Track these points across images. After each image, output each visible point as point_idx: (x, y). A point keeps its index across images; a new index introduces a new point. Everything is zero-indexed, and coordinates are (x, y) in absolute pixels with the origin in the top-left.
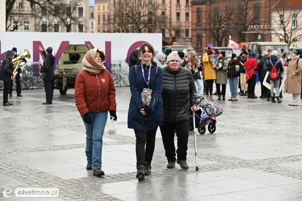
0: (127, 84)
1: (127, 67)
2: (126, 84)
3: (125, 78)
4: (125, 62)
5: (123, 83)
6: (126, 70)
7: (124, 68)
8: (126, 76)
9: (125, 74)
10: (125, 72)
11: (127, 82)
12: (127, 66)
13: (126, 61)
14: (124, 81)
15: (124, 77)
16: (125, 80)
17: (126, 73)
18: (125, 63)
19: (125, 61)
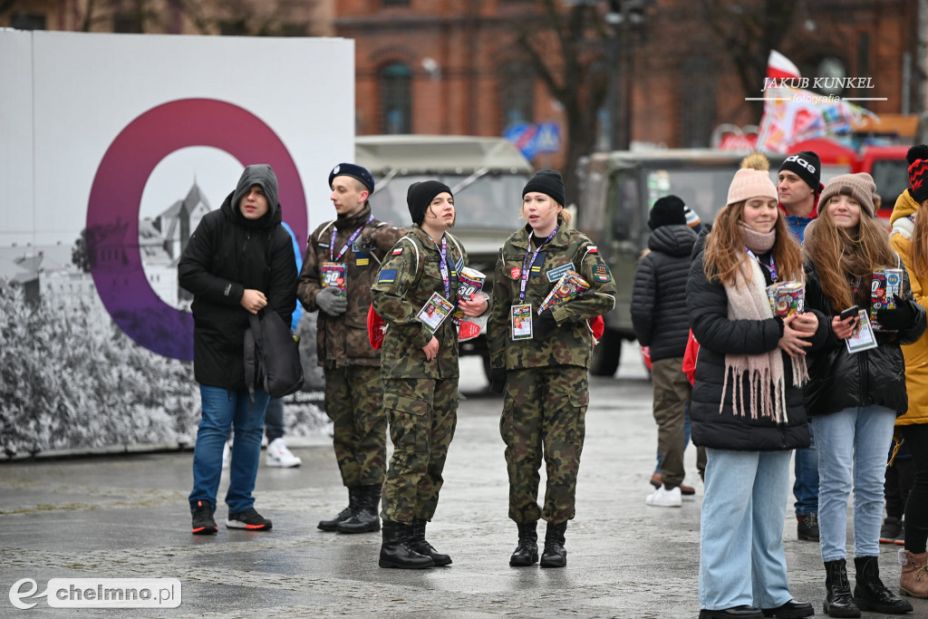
0: (89, 442)
1: (85, 309)
2: (76, 439)
3: (68, 394)
4: (74, 268)
5: (59, 433)
6: (76, 329)
7: (61, 314)
8: (78, 376)
9: (72, 364)
10: (70, 342)
11: (86, 424)
12: (87, 301)
13: (75, 260)
14: (62, 413)
15: (64, 384)
16: (72, 411)
17: (81, 350)
18: (72, 276)
19: (69, 258)
